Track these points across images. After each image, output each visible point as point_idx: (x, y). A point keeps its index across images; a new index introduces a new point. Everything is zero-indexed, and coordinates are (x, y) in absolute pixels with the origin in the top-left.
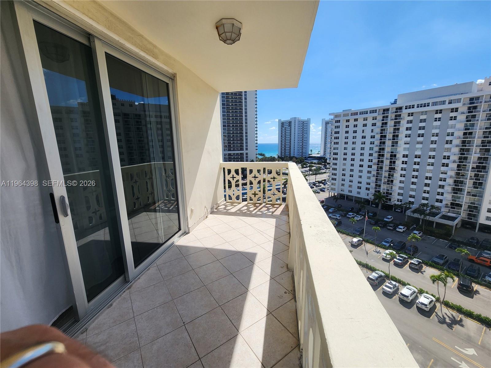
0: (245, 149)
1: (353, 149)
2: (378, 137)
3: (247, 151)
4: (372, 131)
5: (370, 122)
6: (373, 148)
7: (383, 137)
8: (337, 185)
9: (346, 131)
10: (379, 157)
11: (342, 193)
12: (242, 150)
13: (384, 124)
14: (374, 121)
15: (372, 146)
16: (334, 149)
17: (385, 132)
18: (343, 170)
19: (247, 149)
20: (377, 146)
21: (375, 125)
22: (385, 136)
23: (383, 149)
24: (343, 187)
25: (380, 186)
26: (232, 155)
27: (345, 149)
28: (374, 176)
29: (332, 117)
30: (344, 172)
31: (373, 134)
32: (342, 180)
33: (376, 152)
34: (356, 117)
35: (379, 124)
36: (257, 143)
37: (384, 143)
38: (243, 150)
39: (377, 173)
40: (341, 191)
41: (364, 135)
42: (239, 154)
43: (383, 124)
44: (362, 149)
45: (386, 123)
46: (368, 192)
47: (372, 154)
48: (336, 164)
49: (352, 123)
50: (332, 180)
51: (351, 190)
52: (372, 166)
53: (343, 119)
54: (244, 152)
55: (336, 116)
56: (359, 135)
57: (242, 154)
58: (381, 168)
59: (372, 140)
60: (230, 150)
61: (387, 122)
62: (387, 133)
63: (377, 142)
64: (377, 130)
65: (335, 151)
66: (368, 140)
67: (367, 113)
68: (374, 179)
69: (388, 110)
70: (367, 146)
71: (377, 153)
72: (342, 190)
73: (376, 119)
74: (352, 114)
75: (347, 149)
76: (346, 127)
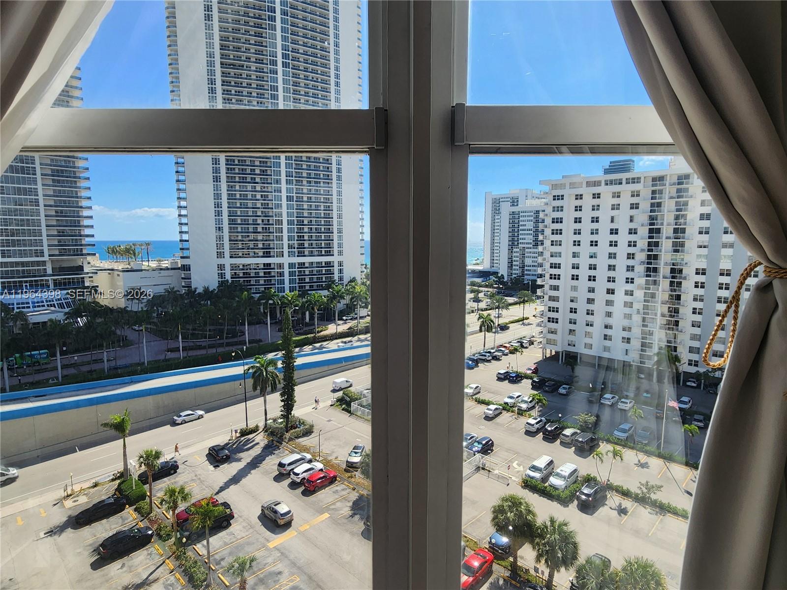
0: (336, 253)
1: (591, 257)
2: (644, 231)
3: (340, 258)
4: (632, 219)
5: (626, 200)
6: (633, 254)
7: (654, 232)
8: (559, 332)
9: (576, 218)
10: (648, 273)
11: (571, 349)
12: (329, 253)
13: (656, 206)
14: (635, 200)
15: (632, 250)
16: (552, 256)
17: (659, 221)
18: (572, 301)
19: (340, 253)
20: (642, 250)
21: (637, 208)
22: (658, 231)
23: (656, 257)
24: (571, 338)
25: (651, 334)
26: (307, 265)
27: (574, 257)
28: (638, 312)
29: (547, 188)
30: (573, 305)
31: (633, 226)
32: (570, 323)
33: (642, 263)
34: (596, 190)
35: (645, 205)
36: (363, 240)
37: (657, 244)
38: (333, 255)
39: (646, 307)
40: (569, 345)
41: (614, 226)
42: (324, 265)
43: (652, 205)
44: (612, 256)
45: (659, 205)
46: (626, 346)
47: (633, 267)
48: (556, 288)
49: (587, 202)
50: (549, 321)
51: (591, 343)
52: (633, 291)
53: (569, 193)
54: (335, 259)
55: (555, 186)
56: (604, 226)
57: (328, 264)
58: (653, 296)
59: (633, 238)
60: (301, 254)
61: (661, 203)
62: (662, 224)
63: (643, 243)
64: (642, 217)
65: (555, 260)
66: (623, 238)
67: (621, 183)
68: (637, 319)
69: (661, 179)
70: (622, 250)
71: (644, 264)
72: (570, 343)
73: (638, 195)
74: (589, 184)
75: (578, 257)
76: (576, 210)
